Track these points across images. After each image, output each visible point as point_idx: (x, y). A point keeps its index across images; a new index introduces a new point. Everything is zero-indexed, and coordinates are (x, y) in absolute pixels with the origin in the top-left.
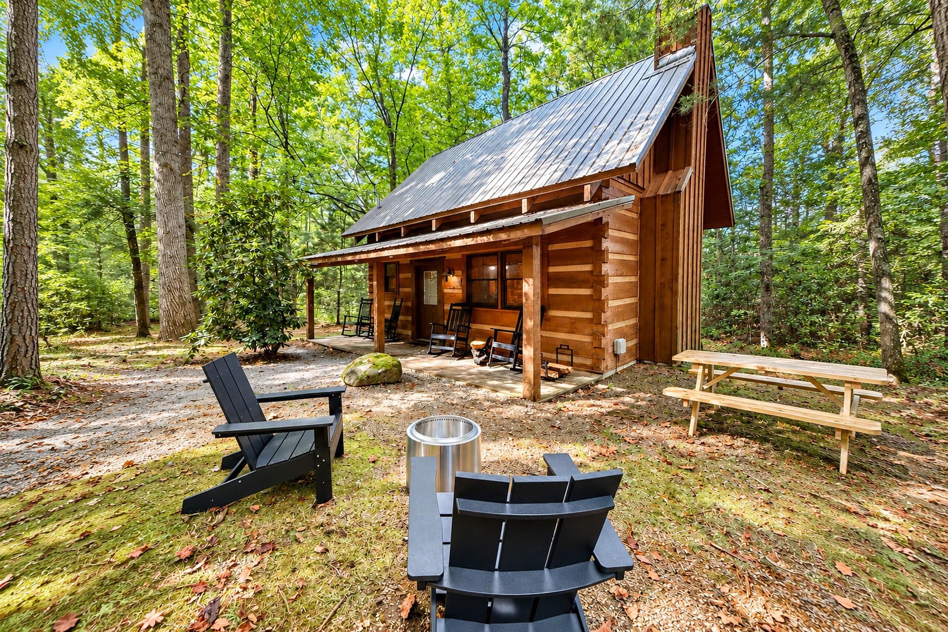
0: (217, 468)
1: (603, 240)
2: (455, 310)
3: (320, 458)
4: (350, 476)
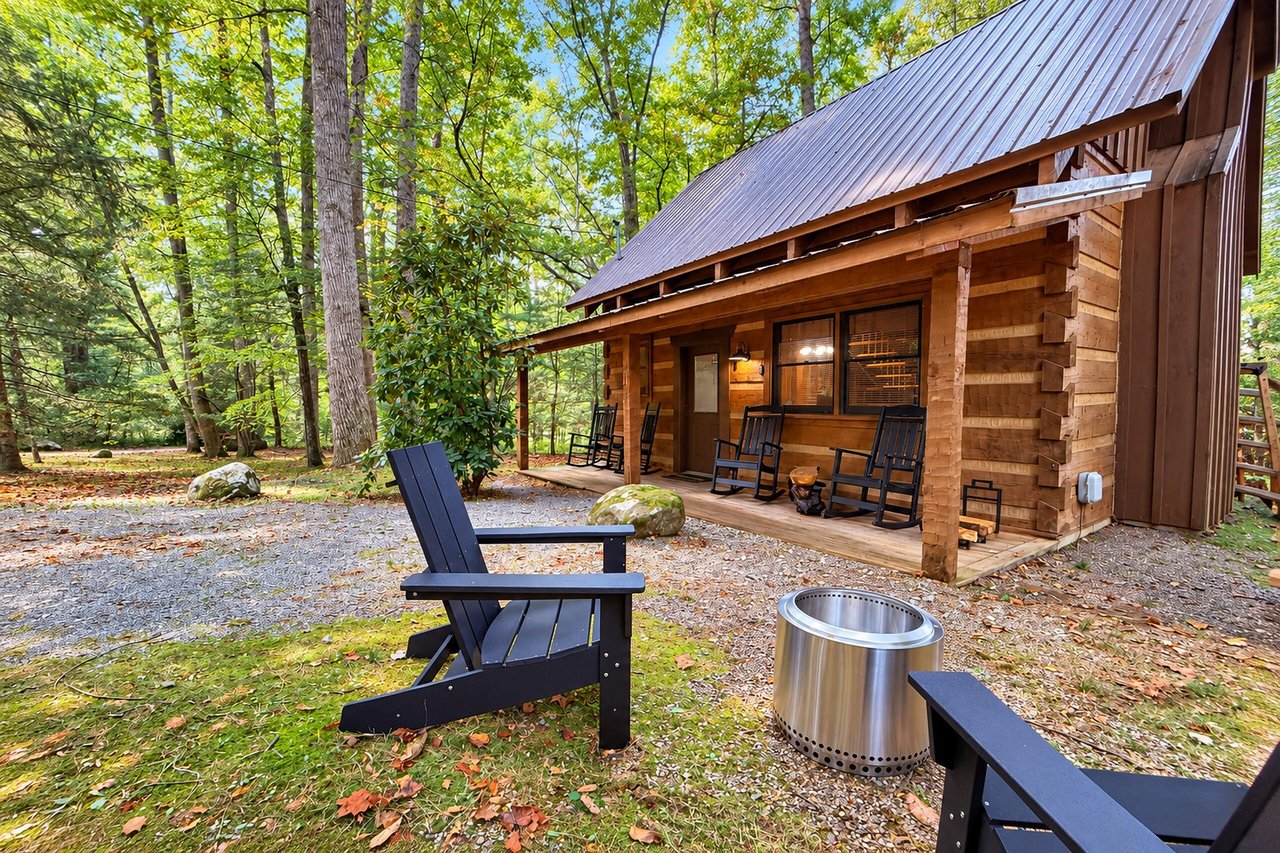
0: (401, 653)
1: (1069, 272)
2: (752, 418)
3: (611, 660)
4: (652, 698)
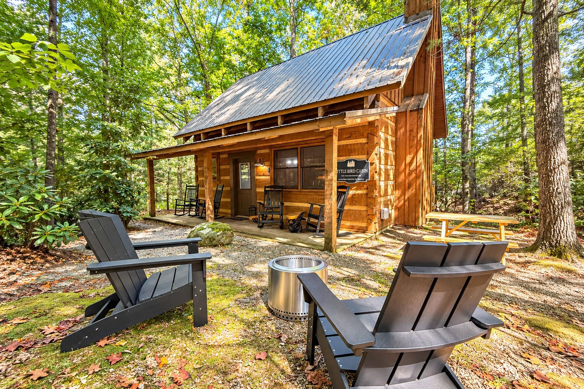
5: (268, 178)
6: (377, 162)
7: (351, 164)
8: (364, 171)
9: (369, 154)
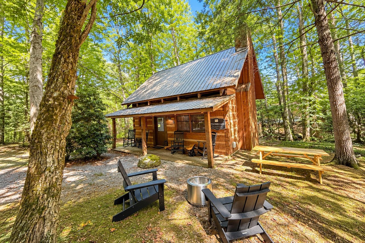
1: (227, 108)
3: (161, 195)
5: (174, 126)
6: (228, 119)
7: (217, 121)
8: (223, 124)
9: (224, 116)
